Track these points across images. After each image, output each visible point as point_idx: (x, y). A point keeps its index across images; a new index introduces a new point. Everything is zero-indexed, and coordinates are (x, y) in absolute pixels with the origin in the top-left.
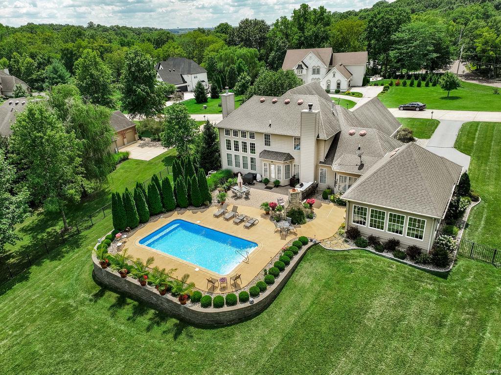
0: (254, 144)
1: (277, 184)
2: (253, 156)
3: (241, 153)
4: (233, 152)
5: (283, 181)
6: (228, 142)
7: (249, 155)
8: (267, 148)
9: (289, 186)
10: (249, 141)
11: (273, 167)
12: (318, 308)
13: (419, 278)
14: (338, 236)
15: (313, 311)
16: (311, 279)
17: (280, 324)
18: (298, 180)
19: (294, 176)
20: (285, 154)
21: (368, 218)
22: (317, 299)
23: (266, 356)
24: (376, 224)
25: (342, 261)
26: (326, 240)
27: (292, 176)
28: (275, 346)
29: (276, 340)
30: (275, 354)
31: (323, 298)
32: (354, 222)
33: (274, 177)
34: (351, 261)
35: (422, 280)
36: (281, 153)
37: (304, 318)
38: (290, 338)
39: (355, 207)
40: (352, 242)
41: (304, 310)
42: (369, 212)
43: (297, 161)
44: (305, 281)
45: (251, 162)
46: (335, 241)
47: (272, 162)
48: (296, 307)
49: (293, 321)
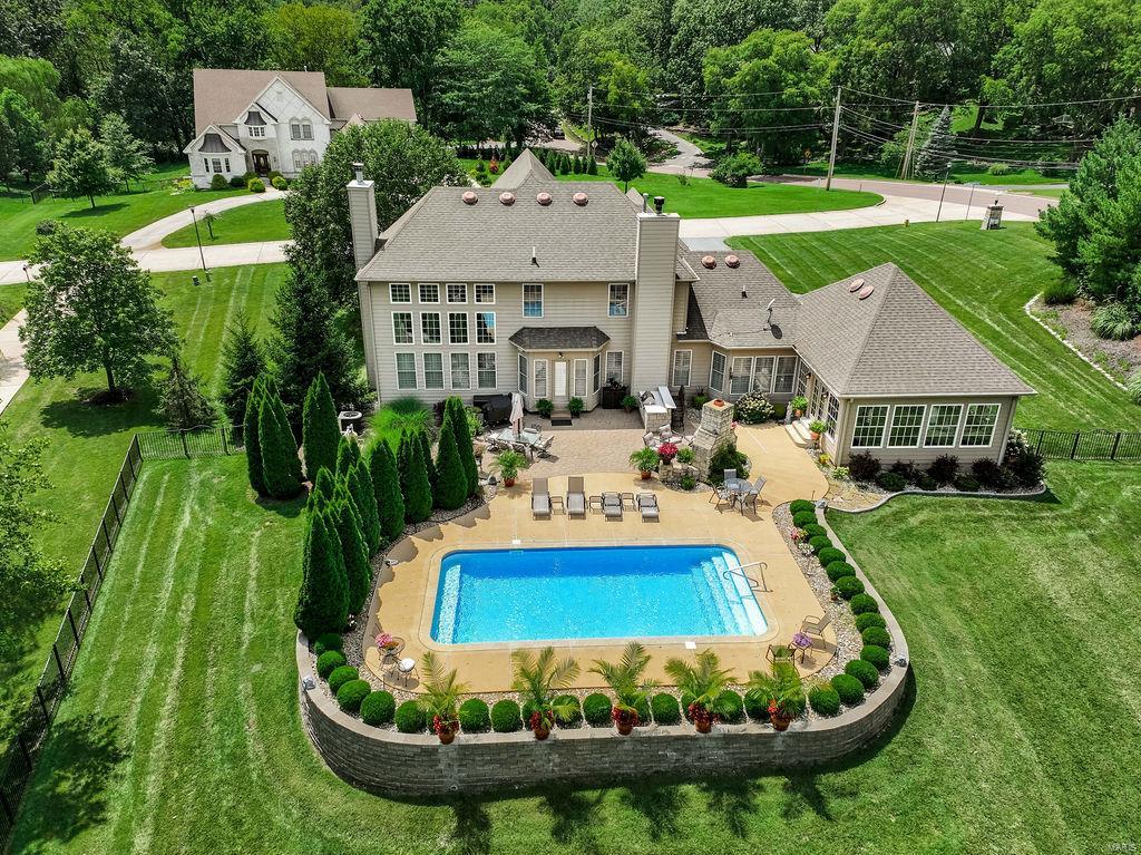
0: (490, 316)
1: (576, 409)
2: (486, 348)
3: (445, 346)
4: (419, 345)
5: (589, 398)
6: (403, 321)
7: (472, 347)
8: (534, 321)
9: (601, 410)
10: (470, 308)
11: (561, 367)
12: (985, 627)
13: (1032, 515)
14: (837, 482)
15: (984, 634)
16: (904, 579)
17: (973, 685)
18: (625, 390)
19: (611, 380)
20: (586, 329)
21: (888, 427)
22: (963, 611)
23: (1028, 752)
24: (904, 436)
25: (903, 526)
26: (829, 496)
27: (603, 382)
28: (1017, 726)
29: (1004, 714)
30: (1037, 742)
31: (967, 604)
32: (856, 443)
33: (564, 394)
34: (913, 521)
35: (1037, 515)
36: (576, 329)
37: (989, 653)
38: (1020, 700)
39: (862, 411)
40: (871, 486)
41: (969, 639)
42: (891, 414)
43: (616, 344)
44: (900, 585)
45: (480, 366)
46: (846, 494)
47: (561, 353)
48: (952, 641)
49: (982, 668)
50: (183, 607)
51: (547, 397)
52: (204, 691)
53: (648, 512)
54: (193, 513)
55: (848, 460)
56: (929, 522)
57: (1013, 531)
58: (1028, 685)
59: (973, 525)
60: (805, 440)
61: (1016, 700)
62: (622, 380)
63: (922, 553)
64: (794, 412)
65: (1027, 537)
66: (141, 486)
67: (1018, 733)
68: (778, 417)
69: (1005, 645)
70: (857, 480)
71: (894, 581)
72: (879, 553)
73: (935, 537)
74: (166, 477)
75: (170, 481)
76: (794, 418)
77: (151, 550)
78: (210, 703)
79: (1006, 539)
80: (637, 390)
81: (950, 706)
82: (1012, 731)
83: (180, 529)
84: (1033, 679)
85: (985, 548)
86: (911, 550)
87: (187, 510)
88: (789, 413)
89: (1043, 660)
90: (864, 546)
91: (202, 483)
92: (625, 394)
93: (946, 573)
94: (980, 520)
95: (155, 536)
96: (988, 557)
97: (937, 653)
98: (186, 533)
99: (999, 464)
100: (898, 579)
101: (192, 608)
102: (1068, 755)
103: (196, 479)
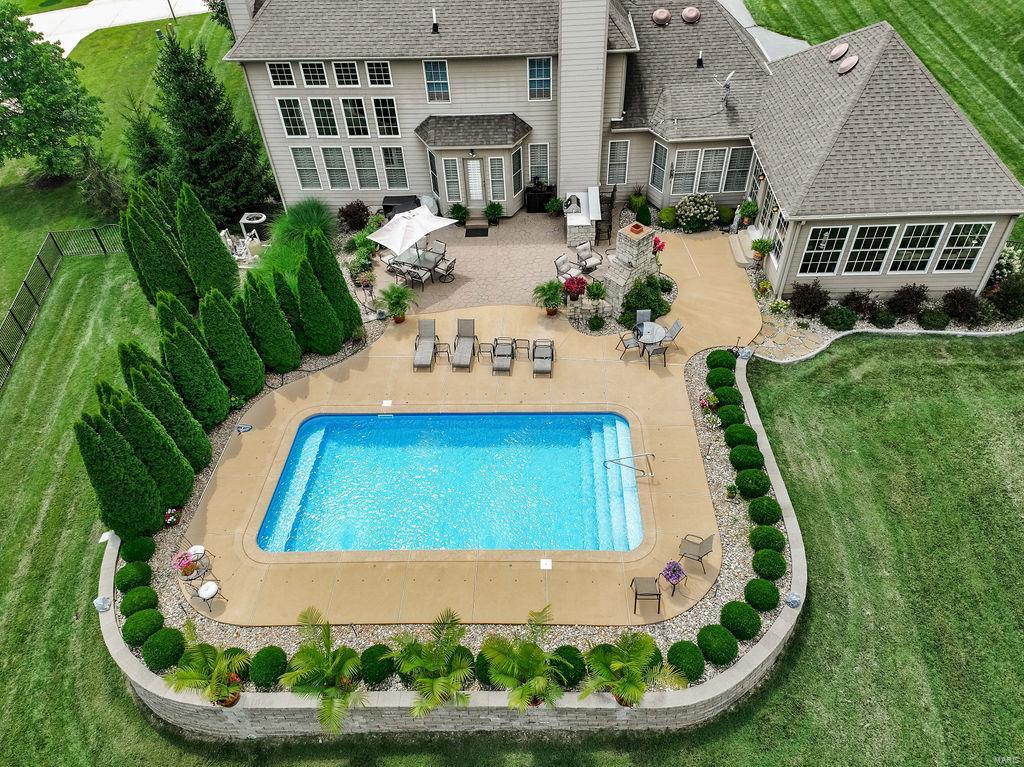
0: (391, 102)
1: (494, 215)
2: (391, 142)
3: (344, 140)
4: (313, 140)
5: (510, 201)
6: (290, 109)
7: (375, 140)
8: (440, 109)
9: (524, 215)
10: (367, 92)
11: (474, 166)
12: (914, 533)
13: (1005, 362)
14: (773, 319)
15: (911, 546)
16: (826, 461)
17: (882, 623)
18: (552, 190)
19: (535, 179)
20: (502, 117)
21: (847, 251)
22: (889, 509)
23: (932, 729)
24: (864, 261)
25: (841, 382)
26: (759, 340)
27: (527, 180)
28: (927, 689)
29: (915, 671)
30: (947, 713)
31: (897, 499)
32: (804, 269)
33: (480, 197)
34: (856, 374)
35: (1013, 363)
36: (489, 119)
37: (912, 574)
38: (937, 648)
39: (815, 233)
40: (815, 324)
41: (890, 553)
42: (852, 236)
43: (540, 135)
44: (819, 471)
45: (387, 162)
46: (781, 335)
47: (472, 151)
48: (869, 556)
49: (898, 597)
50: (60, 448)
51: (462, 202)
52: (52, 559)
53: (540, 364)
54: (95, 329)
55: (790, 290)
56: (876, 375)
57: (977, 389)
58: (952, 624)
59: (929, 379)
60: (747, 258)
61: (933, 648)
62: (548, 180)
63: (856, 421)
64: (742, 219)
65: (993, 396)
66: (55, 291)
67: (926, 700)
68: (724, 223)
69: (934, 562)
70: (799, 316)
71: (814, 463)
72: (804, 423)
73: (877, 396)
74: (81, 281)
75: (83, 286)
76: (742, 226)
77: (48, 372)
78: (54, 575)
79: (966, 400)
80: (564, 193)
81: (847, 653)
82: (919, 694)
83: (79, 348)
84: (960, 616)
85: (937, 414)
86: (844, 417)
87: (91, 322)
88: (737, 218)
89: (977, 584)
90: (786, 412)
91: (113, 291)
92: (550, 196)
93: (880, 451)
94: (939, 372)
95: (54, 355)
96: (938, 429)
97: (846, 572)
98: (84, 353)
99: (977, 294)
100: (819, 460)
101: (67, 450)
102: (982, 734)
103: (109, 283)
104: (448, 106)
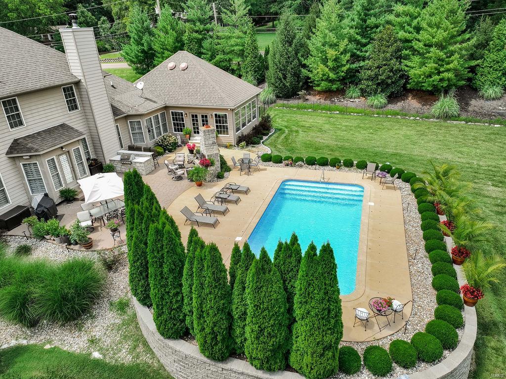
19: (88, 160)
20: (60, 126)
24: (244, 122)
33: (72, 180)
36: (55, 129)
42: (240, 113)
51: (64, 187)
80: (109, 159)
88: (179, 141)
92: (102, 164)
104: (25, 129)
